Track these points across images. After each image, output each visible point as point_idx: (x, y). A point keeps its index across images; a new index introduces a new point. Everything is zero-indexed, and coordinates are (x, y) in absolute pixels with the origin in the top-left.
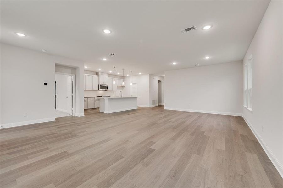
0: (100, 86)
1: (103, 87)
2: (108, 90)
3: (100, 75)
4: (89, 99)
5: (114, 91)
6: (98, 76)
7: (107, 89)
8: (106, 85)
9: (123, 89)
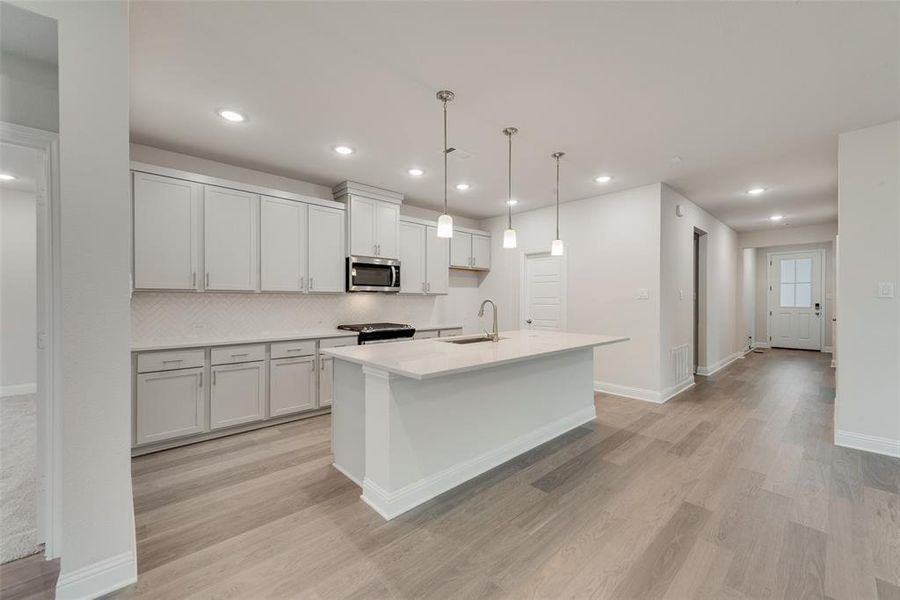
0: (355, 265)
1: (375, 275)
2: (404, 288)
3: (355, 202)
4: (277, 351)
5: (435, 295)
6: (341, 205)
7: (397, 284)
8: (389, 263)
9: (479, 284)
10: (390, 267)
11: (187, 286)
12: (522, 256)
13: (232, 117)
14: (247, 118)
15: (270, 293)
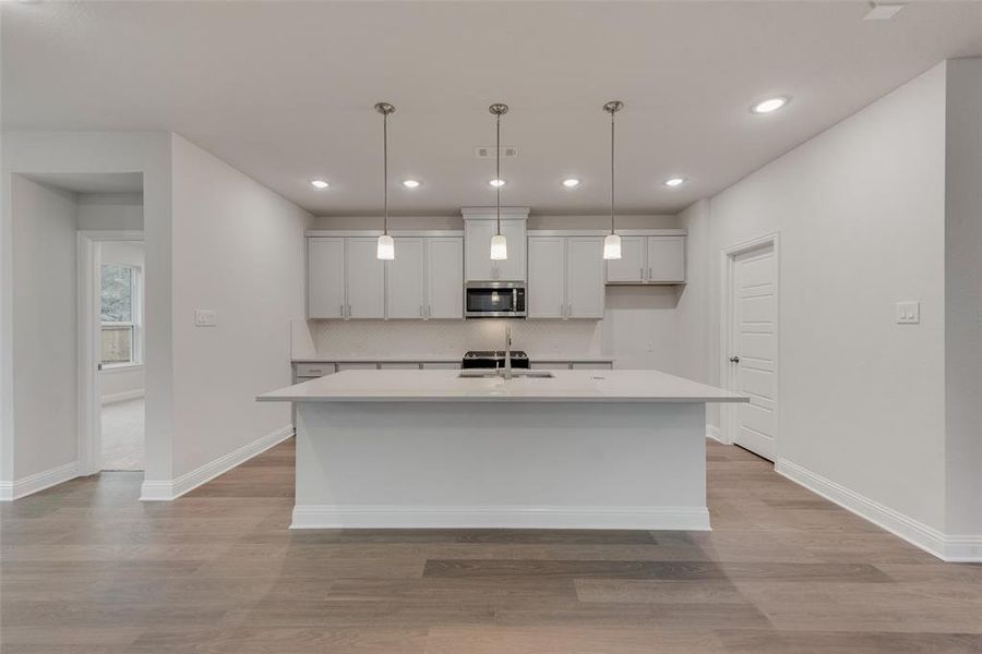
0: (470, 291)
7: (521, 307)
8: (510, 286)
9: (675, 304)
10: (511, 290)
11: (337, 316)
12: (724, 258)
13: (320, 185)
14: (330, 184)
15: (393, 320)
